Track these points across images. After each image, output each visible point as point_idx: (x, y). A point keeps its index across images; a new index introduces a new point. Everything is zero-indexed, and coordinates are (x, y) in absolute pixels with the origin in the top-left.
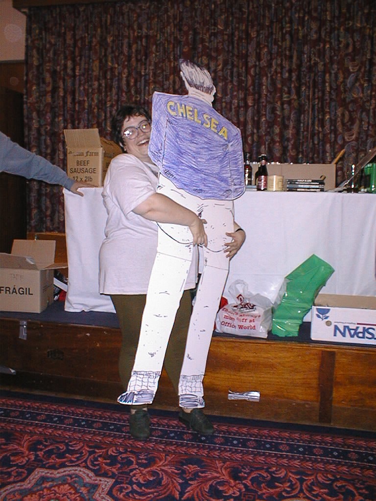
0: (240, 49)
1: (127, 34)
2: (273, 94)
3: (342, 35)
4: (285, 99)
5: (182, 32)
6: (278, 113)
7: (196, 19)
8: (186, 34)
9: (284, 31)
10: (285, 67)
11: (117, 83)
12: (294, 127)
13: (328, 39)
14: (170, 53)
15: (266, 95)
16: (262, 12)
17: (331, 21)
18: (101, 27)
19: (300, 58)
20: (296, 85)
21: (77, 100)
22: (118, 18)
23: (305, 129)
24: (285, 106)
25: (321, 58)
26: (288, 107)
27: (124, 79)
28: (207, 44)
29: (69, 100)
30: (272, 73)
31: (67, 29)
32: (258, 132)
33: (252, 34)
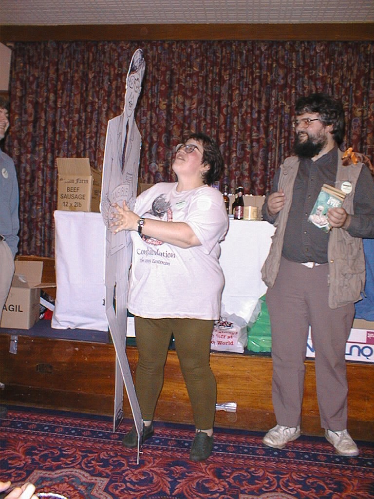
0: (214, 90)
1: (108, 71)
2: (243, 132)
3: (306, 82)
4: (255, 138)
5: (160, 72)
6: (248, 150)
7: (173, 61)
8: (164, 74)
9: (254, 76)
10: (255, 109)
11: (96, 116)
12: (262, 164)
13: (294, 85)
14: (148, 90)
15: (237, 133)
16: (234, 57)
17: (296, 69)
18: (84, 64)
19: (268, 100)
20: (265, 124)
21: (57, 131)
22: (100, 56)
23: (273, 165)
24: (255, 144)
25: (288, 101)
26: (257, 145)
27: (104, 113)
28: (183, 84)
29: (50, 130)
30: (243, 112)
31: (51, 64)
32: (228, 167)
33: (225, 77)
